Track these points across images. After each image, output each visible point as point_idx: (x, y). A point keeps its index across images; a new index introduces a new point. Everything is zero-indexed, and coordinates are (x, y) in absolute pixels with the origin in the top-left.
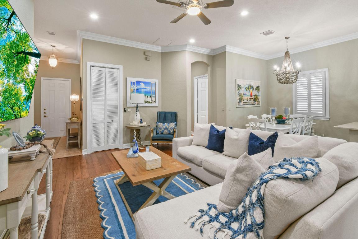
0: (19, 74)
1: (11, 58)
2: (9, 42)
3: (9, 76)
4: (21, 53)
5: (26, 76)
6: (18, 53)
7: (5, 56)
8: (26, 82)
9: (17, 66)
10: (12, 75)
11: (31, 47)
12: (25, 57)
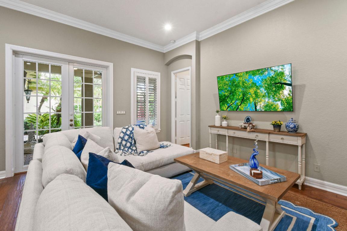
0: (277, 96)
1: (271, 86)
2: (269, 77)
3: (269, 97)
4: (278, 83)
5: (282, 97)
6: (276, 83)
7: (266, 85)
8: (282, 101)
9: (275, 91)
10: (272, 96)
11: (285, 80)
12: (281, 86)
